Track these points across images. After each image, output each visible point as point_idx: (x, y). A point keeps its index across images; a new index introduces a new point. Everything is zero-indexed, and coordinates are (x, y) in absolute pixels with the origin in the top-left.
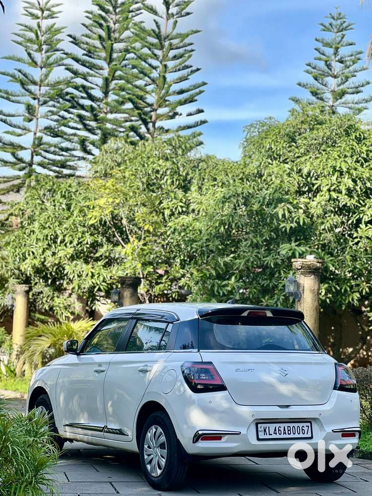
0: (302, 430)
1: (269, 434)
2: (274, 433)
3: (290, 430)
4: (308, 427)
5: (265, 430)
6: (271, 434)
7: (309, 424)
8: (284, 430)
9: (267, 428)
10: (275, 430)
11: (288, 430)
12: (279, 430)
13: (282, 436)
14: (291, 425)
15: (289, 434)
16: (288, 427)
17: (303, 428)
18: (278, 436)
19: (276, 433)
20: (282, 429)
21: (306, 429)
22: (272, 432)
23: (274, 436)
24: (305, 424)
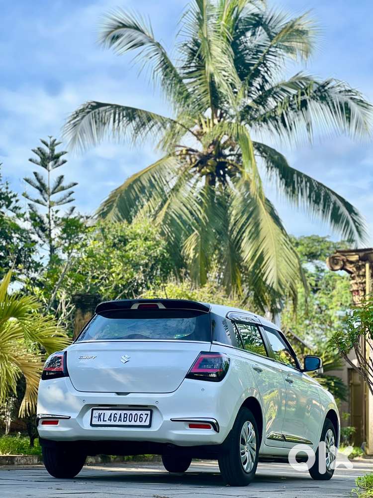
0: (140, 417)
1: (104, 421)
2: (109, 420)
3: (126, 418)
4: (147, 415)
5: (100, 416)
6: (106, 421)
7: (149, 412)
8: (120, 417)
9: (103, 415)
10: (111, 416)
11: (124, 417)
12: (114, 417)
13: (117, 423)
14: (129, 412)
15: (124, 421)
16: (125, 414)
18: (112, 423)
19: (111, 420)
20: (118, 417)
21: (144, 417)
22: (106, 418)
23: (108, 423)
24: (144, 412)
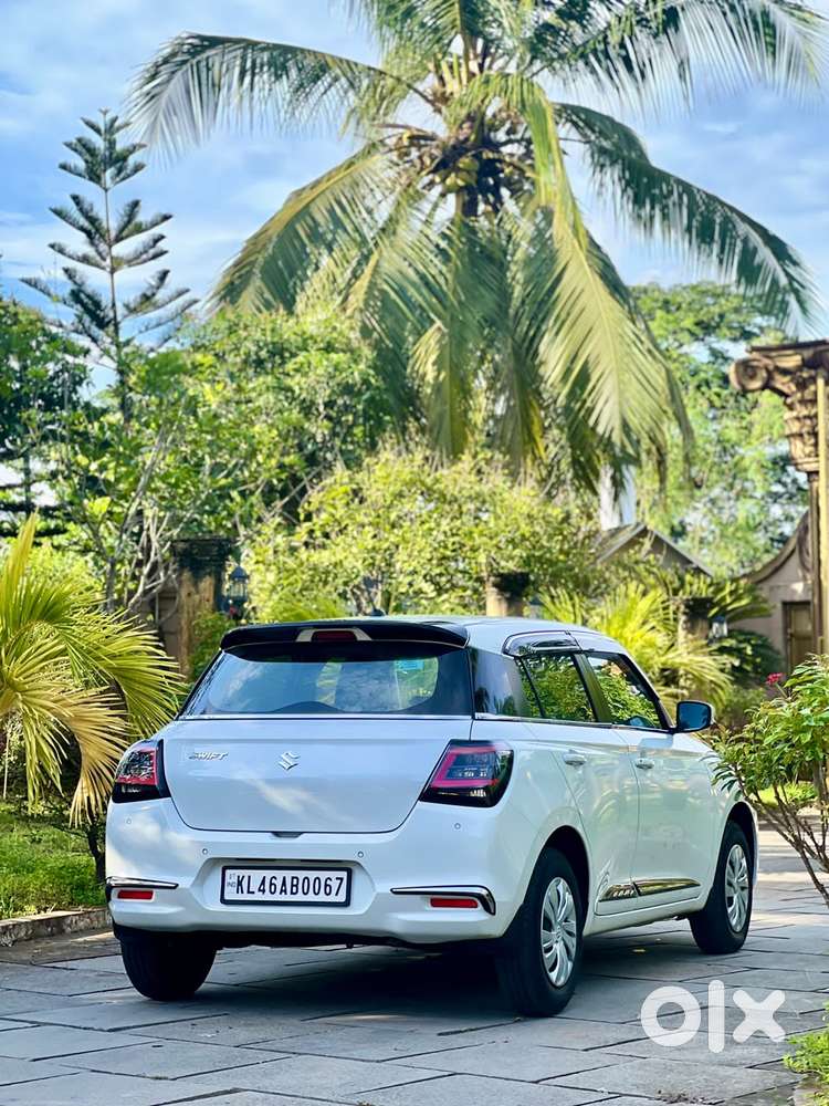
0: (326, 885)
1: (249, 892)
2: (259, 890)
3: (297, 886)
4: (342, 879)
5: (240, 883)
6: (253, 893)
7: (344, 875)
8: (284, 883)
9: (246, 880)
10: (263, 883)
11: (292, 886)
12: (271, 884)
13: (278, 897)
14: (301, 874)
15: (292, 893)
16: (293, 878)
17: (328, 882)
18: (267, 897)
19: (264, 891)
20: (279, 883)
21: (334, 884)
22: (255, 886)
23: (258, 896)
24: (334, 874)
